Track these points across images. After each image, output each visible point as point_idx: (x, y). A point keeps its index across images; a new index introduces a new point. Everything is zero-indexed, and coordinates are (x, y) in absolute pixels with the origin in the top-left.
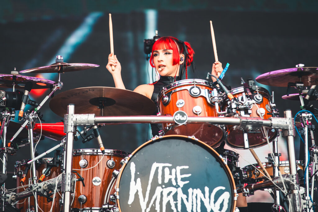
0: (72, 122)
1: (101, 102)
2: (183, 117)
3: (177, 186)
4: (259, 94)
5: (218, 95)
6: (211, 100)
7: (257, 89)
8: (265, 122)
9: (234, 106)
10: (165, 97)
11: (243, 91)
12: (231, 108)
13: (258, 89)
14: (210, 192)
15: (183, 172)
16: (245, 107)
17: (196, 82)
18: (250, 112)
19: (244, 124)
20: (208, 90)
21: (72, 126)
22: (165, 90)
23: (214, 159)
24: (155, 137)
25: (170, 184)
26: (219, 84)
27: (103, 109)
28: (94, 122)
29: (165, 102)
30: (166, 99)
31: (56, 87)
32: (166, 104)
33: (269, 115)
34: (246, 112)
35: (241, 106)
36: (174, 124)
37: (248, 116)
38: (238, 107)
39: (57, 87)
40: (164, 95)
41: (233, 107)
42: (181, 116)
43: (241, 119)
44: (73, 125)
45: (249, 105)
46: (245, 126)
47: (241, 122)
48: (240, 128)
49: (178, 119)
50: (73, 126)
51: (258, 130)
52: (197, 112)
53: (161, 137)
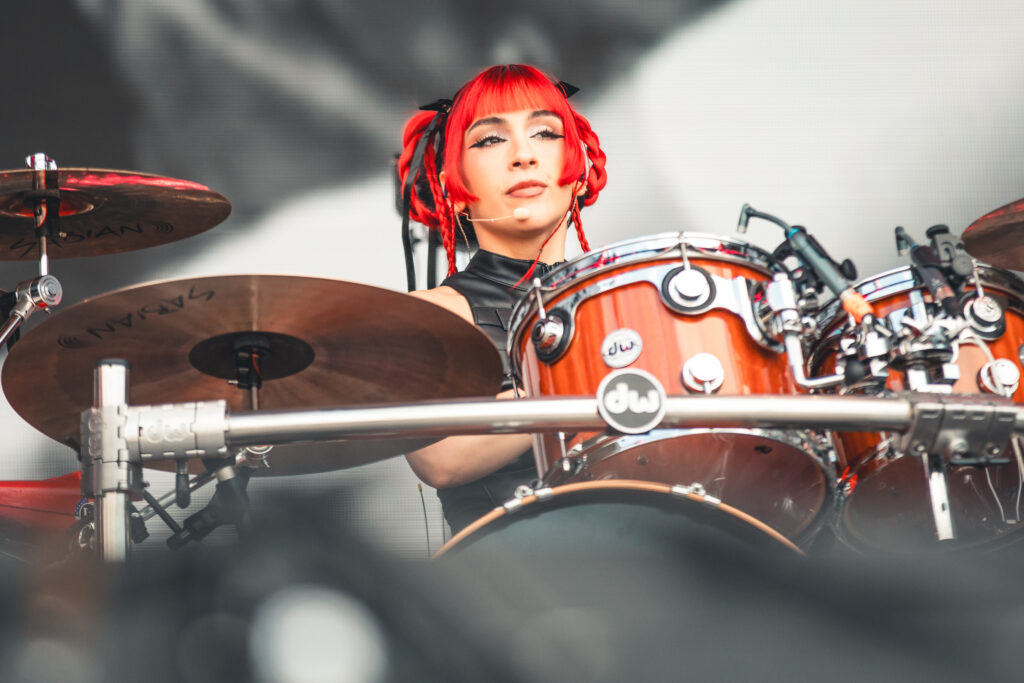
0: (122, 445)
1: (243, 355)
2: (643, 400)
4: (986, 294)
5: (797, 303)
6: (764, 328)
7: (975, 274)
9: (875, 346)
10: (547, 321)
11: (910, 285)
12: (861, 358)
13: (981, 276)
16: (928, 346)
17: (690, 248)
18: (950, 370)
20: (748, 283)
21: (119, 462)
22: (543, 293)
24: (518, 494)
26: (800, 255)
27: (254, 389)
28: (222, 440)
29: (548, 346)
30: (553, 329)
31: (30, 302)
32: (551, 355)
34: (936, 376)
35: (912, 343)
37: (946, 389)
38: (897, 351)
39: (37, 299)
40: (543, 314)
41: (870, 353)
42: (634, 394)
43: (913, 405)
44: (125, 456)
45: (947, 337)
46: (935, 436)
47: (913, 416)
48: (910, 444)
49: (619, 409)
50: (124, 465)
51: (996, 451)
52: (701, 383)
53: (545, 492)
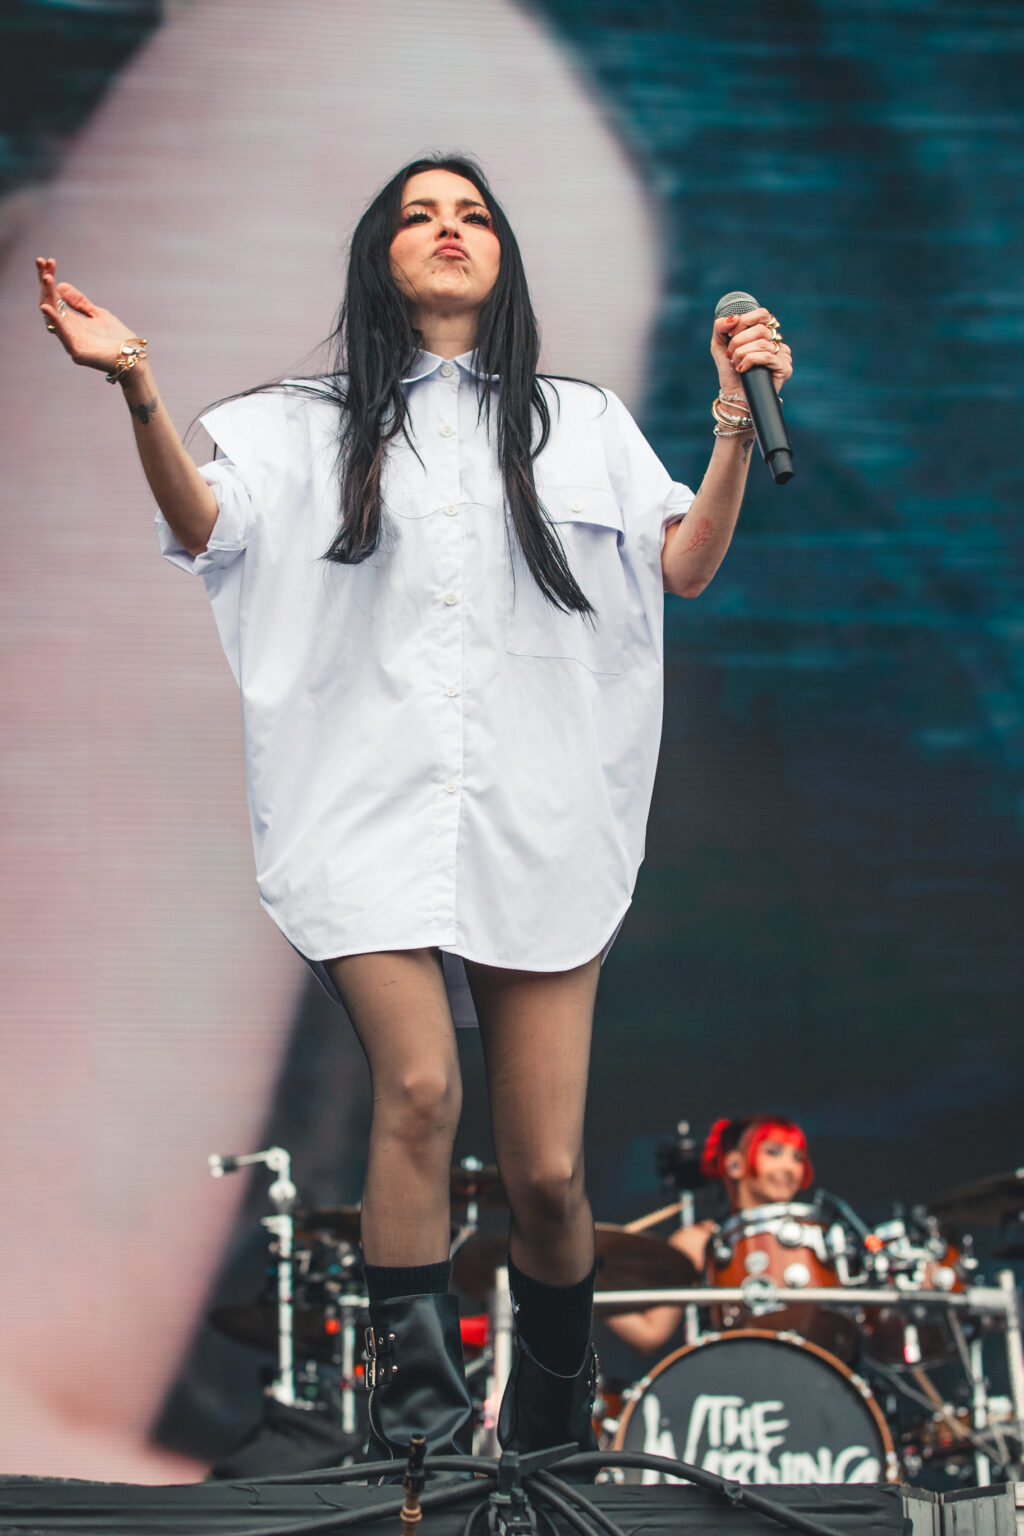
3: (755, 1451)
4: (937, 1237)
5: (844, 1241)
6: (827, 1255)
8: (956, 1299)
9: (882, 1264)
11: (903, 1232)
14: (834, 1459)
15: (769, 1417)
16: (908, 1264)
18: (918, 1276)
19: (905, 1306)
20: (821, 1231)
23: (838, 1386)
25: (738, 1446)
33: (965, 1281)
34: (911, 1279)
35: (901, 1262)
36: (743, 1306)
38: (893, 1266)
43: (899, 1294)
45: (917, 1259)
46: (910, 1309)
47: (899, 1300)
48: (897, 1313)
49: (754, 1295)
52: (794, 1281)
